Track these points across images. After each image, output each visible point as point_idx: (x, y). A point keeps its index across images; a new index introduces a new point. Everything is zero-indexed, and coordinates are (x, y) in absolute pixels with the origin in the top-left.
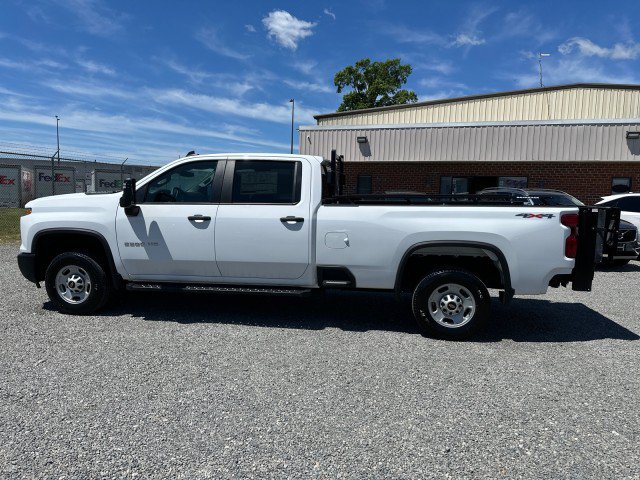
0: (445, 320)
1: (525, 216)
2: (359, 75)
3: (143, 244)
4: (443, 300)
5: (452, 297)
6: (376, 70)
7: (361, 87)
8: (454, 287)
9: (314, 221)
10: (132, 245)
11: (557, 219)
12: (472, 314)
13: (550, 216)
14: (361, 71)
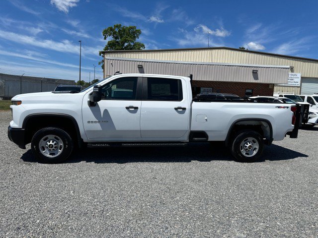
0: (246, 154)
1: (279, 107)
2: (116, 32)
3: (99, 122)
4: (246, 145)
5: (250, 143)
6: (124, 30)
7: (116, 38)
8: (250, 139)
9: (191, 109)
10: (92, 122)
11: (290, 109)
12: (257, 150)
13: (288, 107)
14: (117, 30)
